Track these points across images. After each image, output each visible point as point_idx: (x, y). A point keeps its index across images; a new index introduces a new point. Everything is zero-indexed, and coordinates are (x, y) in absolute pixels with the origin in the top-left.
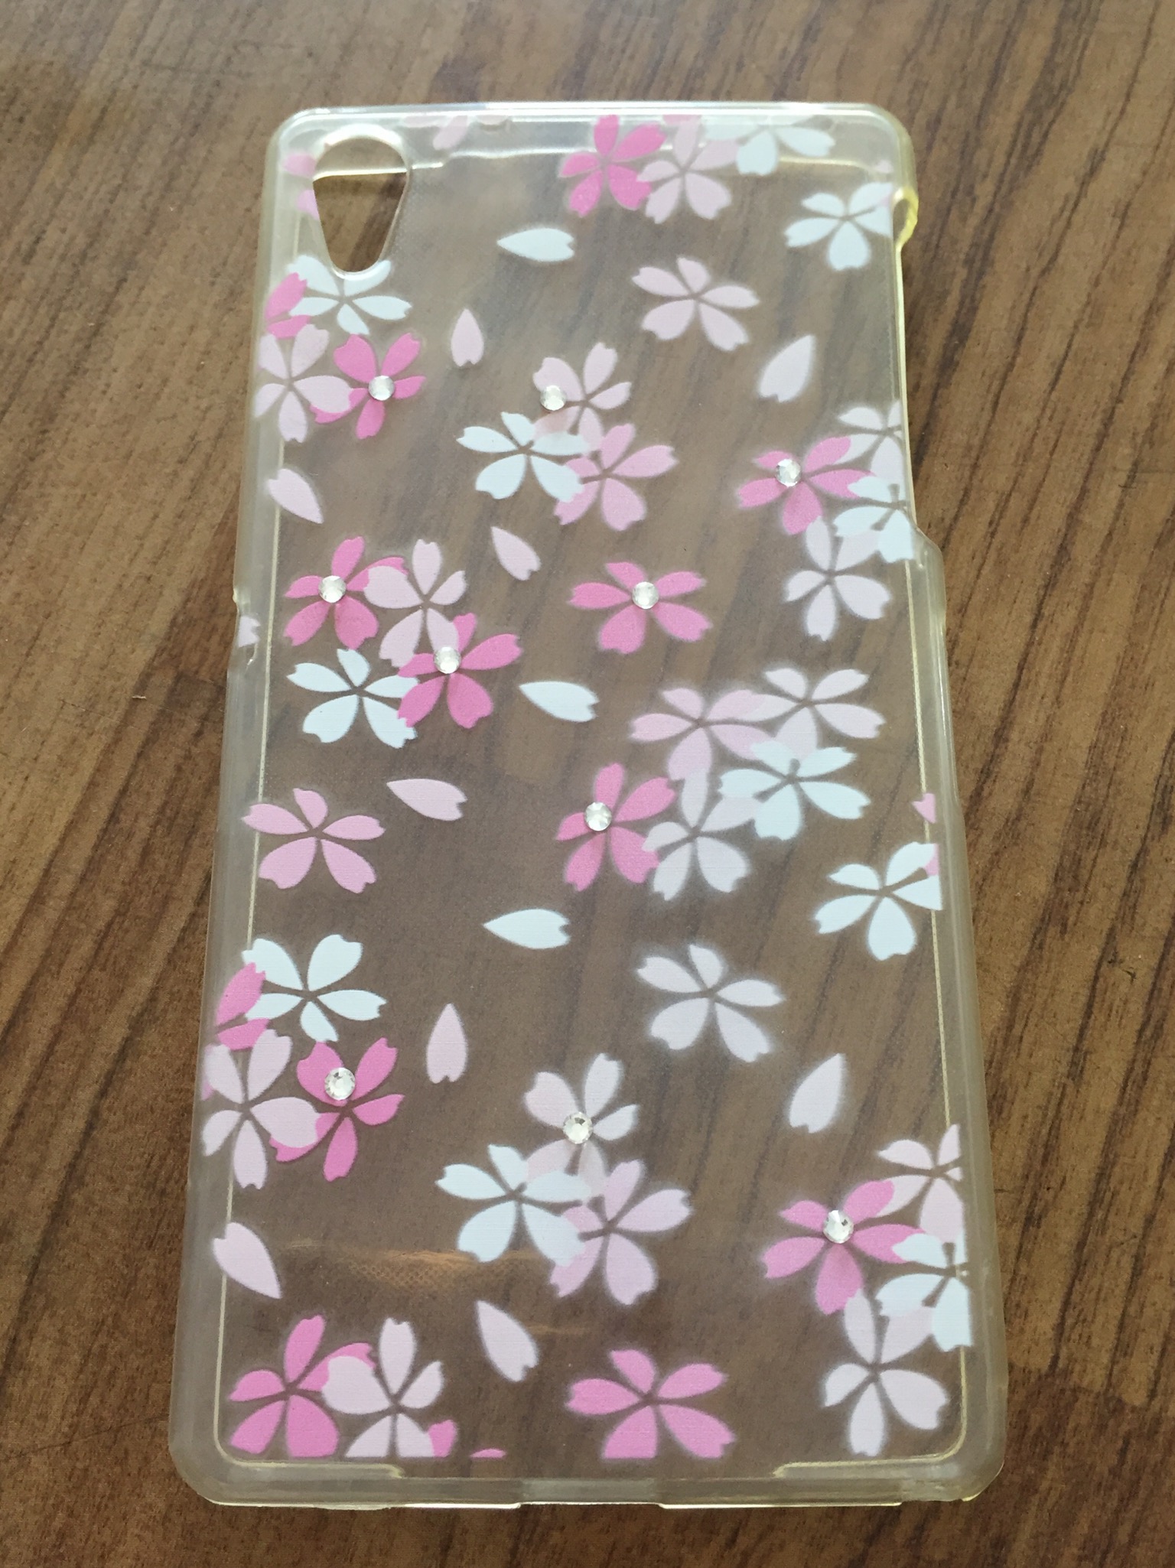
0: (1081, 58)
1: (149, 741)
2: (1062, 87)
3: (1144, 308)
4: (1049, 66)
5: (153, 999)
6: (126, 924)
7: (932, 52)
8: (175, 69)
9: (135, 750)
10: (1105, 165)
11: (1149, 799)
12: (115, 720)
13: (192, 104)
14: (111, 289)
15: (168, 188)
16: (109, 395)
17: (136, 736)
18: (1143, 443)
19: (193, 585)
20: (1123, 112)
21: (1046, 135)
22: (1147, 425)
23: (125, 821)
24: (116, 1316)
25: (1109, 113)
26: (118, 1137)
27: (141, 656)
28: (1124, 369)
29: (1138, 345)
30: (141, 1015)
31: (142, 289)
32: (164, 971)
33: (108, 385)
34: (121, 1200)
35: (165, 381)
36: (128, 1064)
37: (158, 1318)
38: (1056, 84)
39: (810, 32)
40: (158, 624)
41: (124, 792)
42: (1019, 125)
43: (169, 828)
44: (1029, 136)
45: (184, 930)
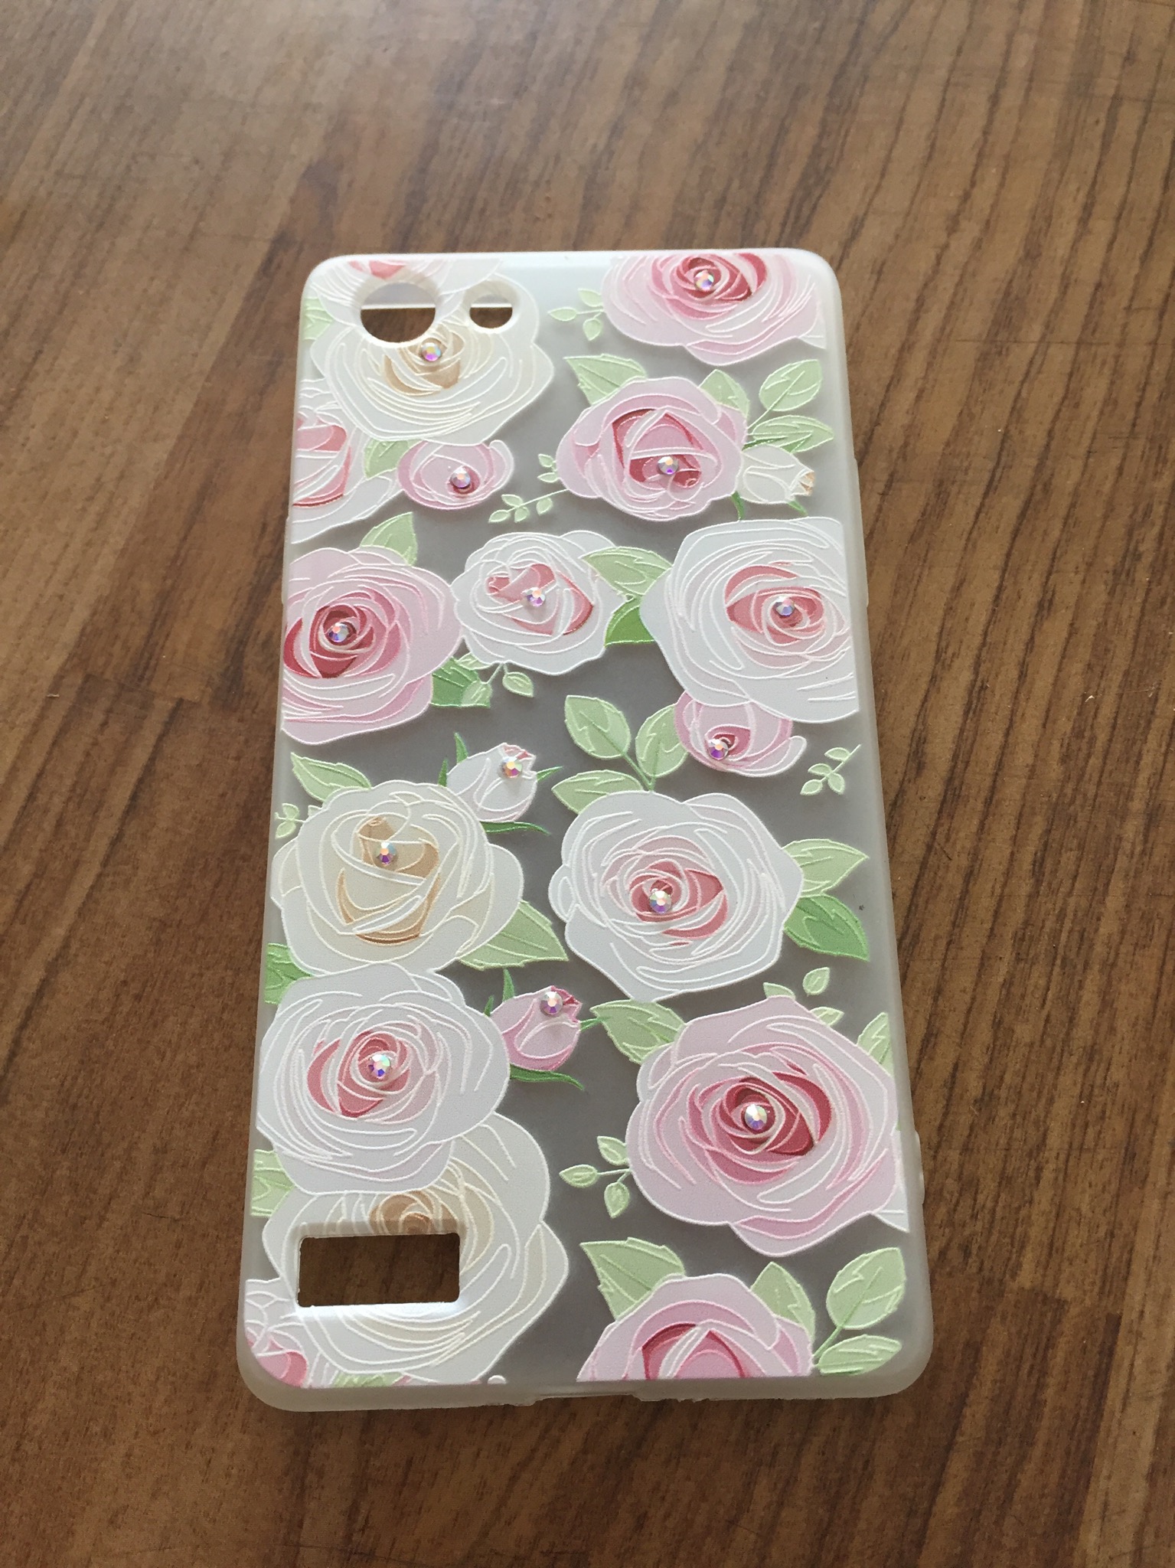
0: (843, 144)
1: (63, 731)
2: (827, 168)
3: (898, 345)
4: (817, 152)
5: (66, 945)
6: (43, 884)
7: (718, 144)
8: (84, 178)
9: (50, 741)
10: (864, 231)
11: (906, 749)
12: (32, 715)
13: (97, 206)
14: (30, 360)
15: (77, 275)
16: (28, 446)
17: (50, 729)
18: (898, 458)
19: (98, 601)
20: (879, 187)
21: (814, 208)
22: (901, 443)
23: (42, 799)
24: (36, 1212)
25: (866, 189)
26: (35, 1062)
27: (55, 662)
28: (881, 398)
29: (892, 378)
30: (56, 959)
31: (56, 358)
32: (76, 921)
33: (28, 439)
34: (40, 1114)
35: (75, 434)
36: (45, 1001)
37: (71, 1212)
38: (823, 166)
39: (616, 130)
40: (70, 633)
41: (40, 775)
42: (792, 201)
43: (79, 804)
44: (799, 210)
45: (92, 887)
